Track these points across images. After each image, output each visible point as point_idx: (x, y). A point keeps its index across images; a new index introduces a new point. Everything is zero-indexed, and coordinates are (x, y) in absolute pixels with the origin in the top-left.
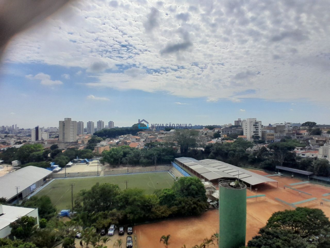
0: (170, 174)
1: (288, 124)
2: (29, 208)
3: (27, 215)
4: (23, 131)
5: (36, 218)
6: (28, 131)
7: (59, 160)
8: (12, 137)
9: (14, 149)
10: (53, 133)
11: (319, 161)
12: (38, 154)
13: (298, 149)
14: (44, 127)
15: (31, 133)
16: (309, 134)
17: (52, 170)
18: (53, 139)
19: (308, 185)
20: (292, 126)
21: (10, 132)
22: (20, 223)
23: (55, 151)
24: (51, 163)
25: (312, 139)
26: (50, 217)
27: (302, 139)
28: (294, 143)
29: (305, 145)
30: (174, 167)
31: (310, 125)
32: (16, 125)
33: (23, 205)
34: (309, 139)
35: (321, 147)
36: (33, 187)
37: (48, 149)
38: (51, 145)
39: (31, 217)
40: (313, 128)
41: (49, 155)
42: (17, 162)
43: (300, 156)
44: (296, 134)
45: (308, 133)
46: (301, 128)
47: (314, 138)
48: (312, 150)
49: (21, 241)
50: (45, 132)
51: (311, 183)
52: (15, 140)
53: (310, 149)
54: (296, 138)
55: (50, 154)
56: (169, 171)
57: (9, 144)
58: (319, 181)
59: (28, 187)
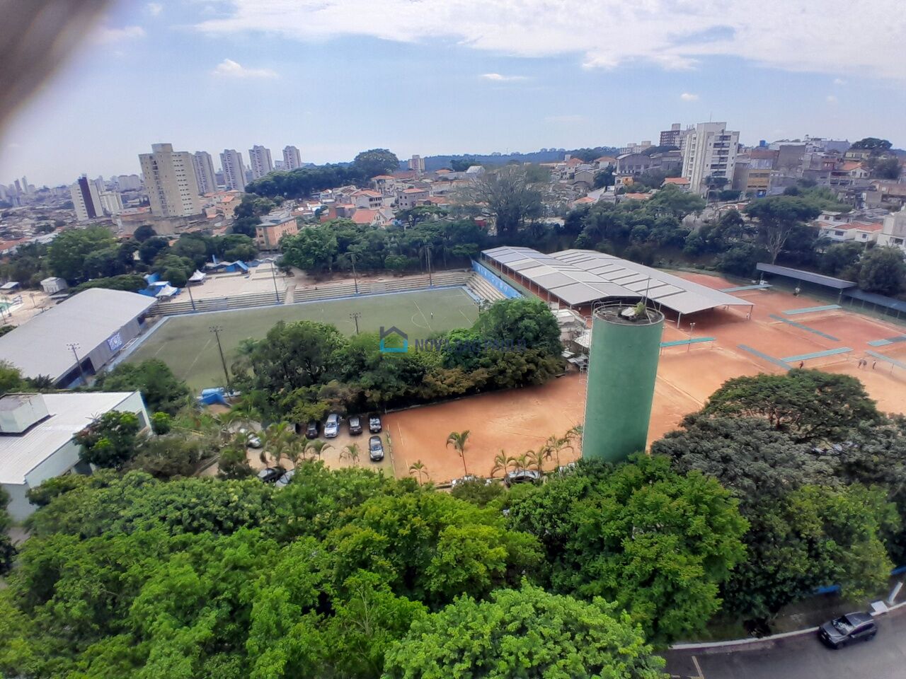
0: (469, 292)
1: (814, 144)
2: (117, 391)
3: (116, 409)
4: (47, 194)
5: (141, 414)
6: (59, 193)
7: (167, 267)
8: (23, 215)
9: (39, 249)
10: (133, 192)
11: (880, 251)
12: (105, 256)
13: (827, 218)
14: (101, 177)
15: (70, 198)
16: (866, 175)
17: (154, 296)
18: (135, 209)
19: (834, 314)
20: (826, 150)
21: (15, 201)
22: (100, 430)
23: (150, 244)
24: (147, 276)
25: (872, 189)
26: (177, 408)
27: (846, 189)
28: (822, 200)
29: (849, 207)
30: (480, 274)
31: (874, 146)
32: (24, 180)
33: (99, 387)
34: (863, 189)
35: (893, 214)
36: (117, 342)
37: (130, 240)
38: (135, 228)
39: (126, 413)
40: (882, 158)
41: (136, 257)
42: (54, 283)
43: (829, 236)
44: (830, 174)
45: (863, 172)
46: (849, 155)
47: (877, 187)
48: (867, 221)
49: (111, 472)
50: (107, 190)
51: (846, 310)
52: (33, 222)
53: (861, 217)
54: (828, 184)
55: (137, 252)
56: (465, 285)
57: (19, 236)
58: (869, 305)
59: (102, 344)
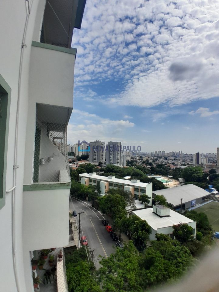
2: (189, 218)
3: (188, 224)
4: (186, 156)
5: (194, 229)
6: (190, 156)
7: (217, 184)
8: (179, 160)
9: (181, 169)
10: (212, 159)
12: (198, 176)
14: (203, 153)
15: (193, 158)
17: (210, 192)
18: (211, 164)
21: (178, 156)
22: (181, 228)
23: (214, 175)
24: (209, 185)
32: (182, 151)
36: (194, 202)
37: (207, 173)
38: (210, 169)
39: (190, 227)
41: (208, 178)
42: (182, 179)
50: (204, 157)
52: (181, 162)
57: (176, 165)
59: (190, 201)
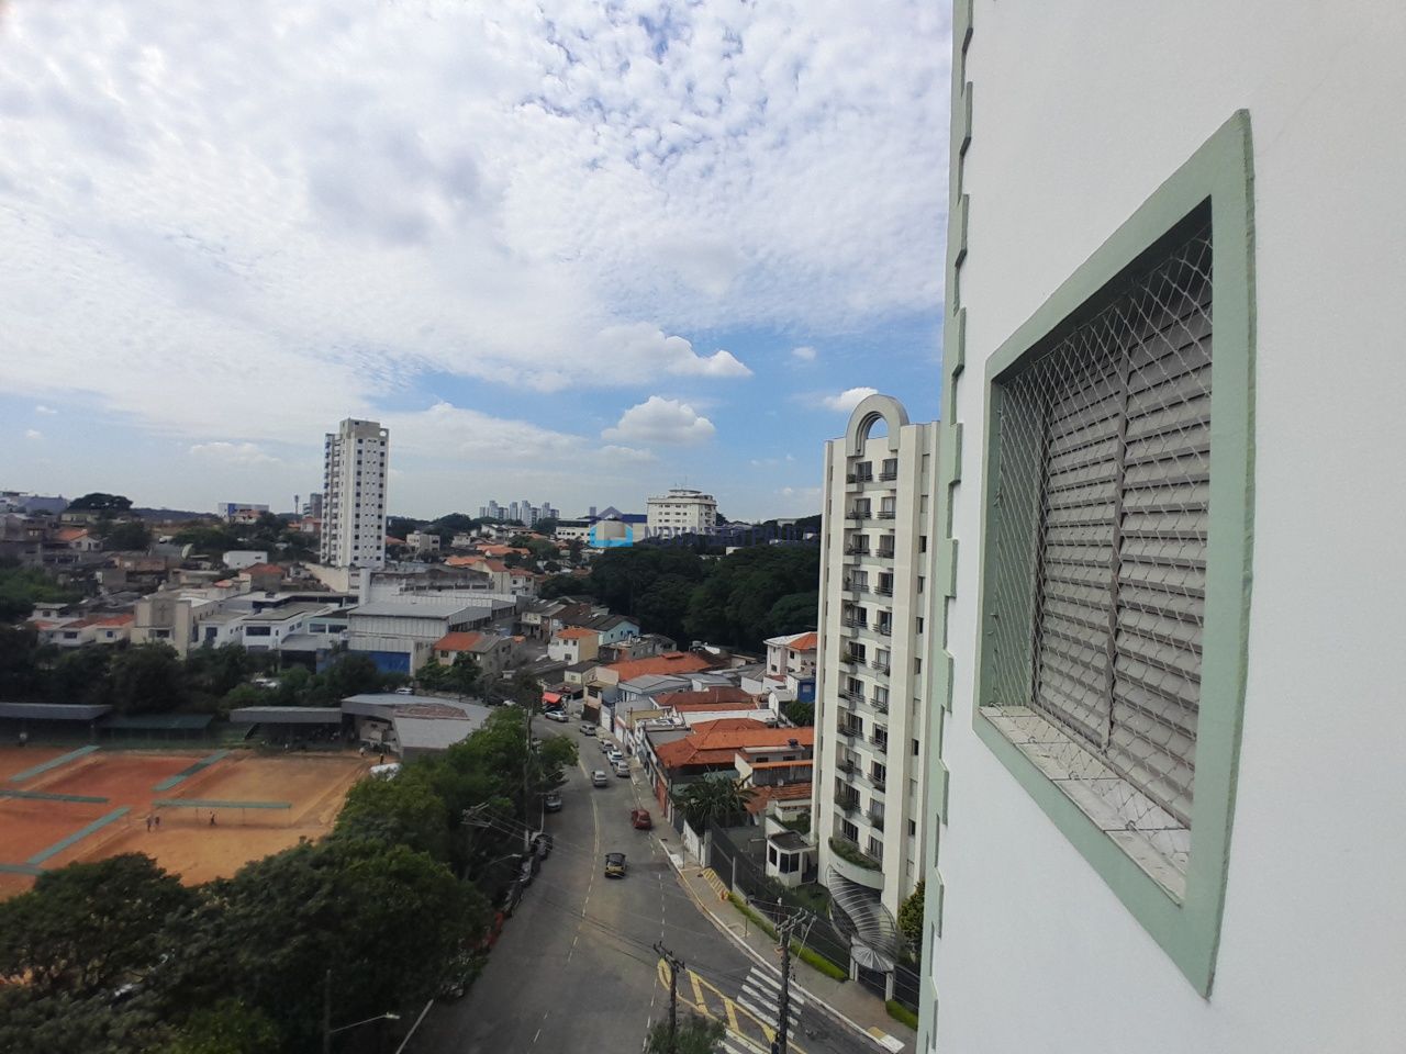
1: (8, 500)
11: (137, 652)
13: (47, 614)
16: (96, 546)
19: (90, 760)
20: (29, 509)
25: (109, 565)
27: (69, 567)
28: (33, 587)
29: (78, 594)
31: (103, 507)
34: (97, 567)
35: (146, 597)
40: (118, 521)
43: (53, 641)
44: (39, 546)
45: (92, 541)
46: (66, 517)
47: (117, 562)
48: (111, 611)
51: (108, 750)
53: (97, 609)
54: (39, 562)
58: (140, 734)
